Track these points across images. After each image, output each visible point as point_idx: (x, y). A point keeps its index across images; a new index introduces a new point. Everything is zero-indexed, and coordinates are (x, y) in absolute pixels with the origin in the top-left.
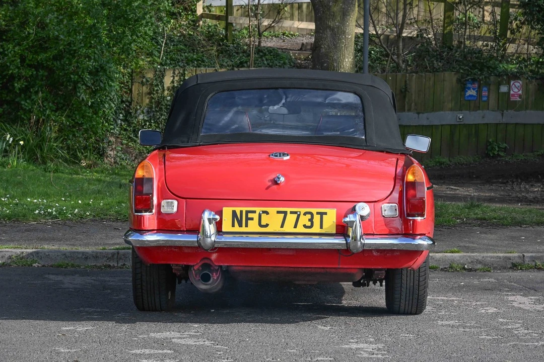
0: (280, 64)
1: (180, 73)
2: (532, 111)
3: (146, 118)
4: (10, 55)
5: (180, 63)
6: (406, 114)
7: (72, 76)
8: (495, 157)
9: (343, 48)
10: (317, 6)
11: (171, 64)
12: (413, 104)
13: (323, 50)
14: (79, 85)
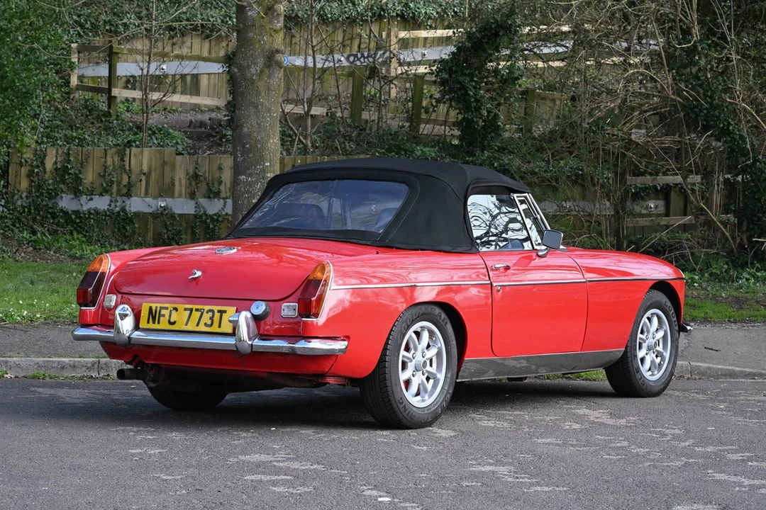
0: (173, 144)
1: (63, 153)
3: (24, 204)
5: (58, 142)
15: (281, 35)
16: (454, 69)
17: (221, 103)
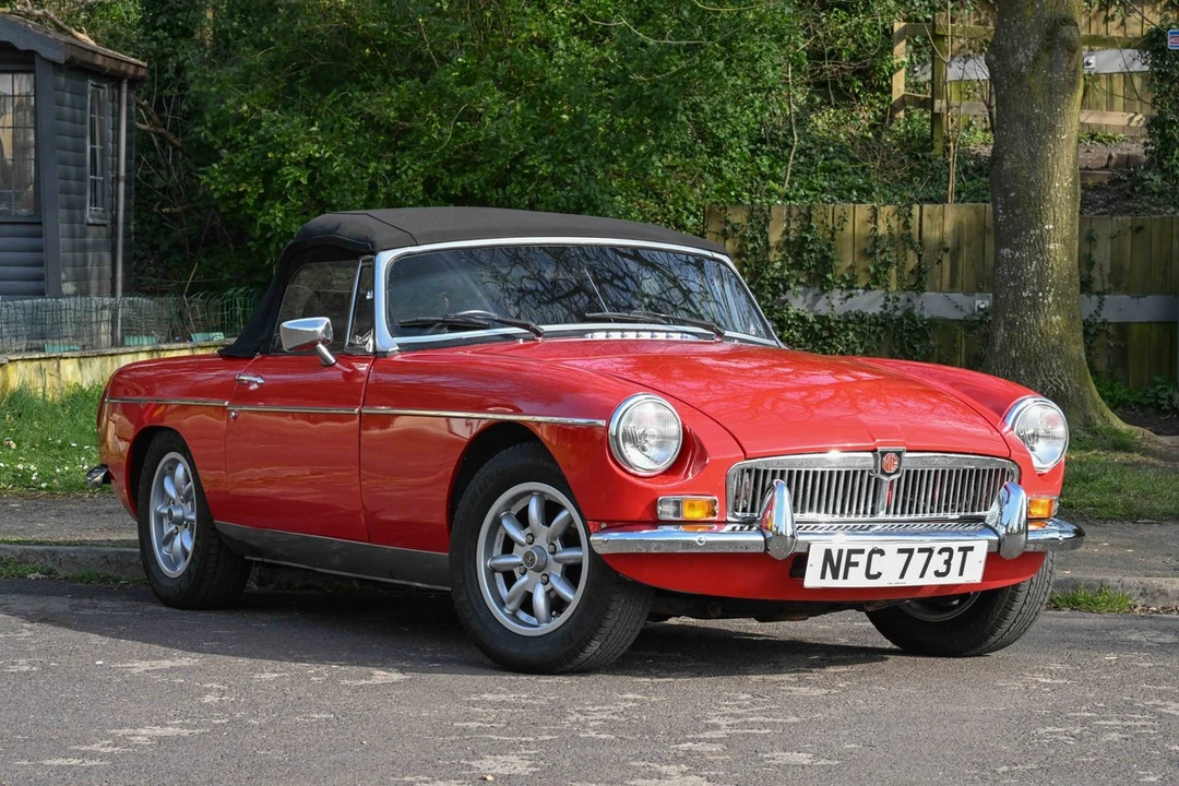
1: (800, 213)
4: (404, 177)
9: (1050, 160)
10: (997, 75)
11: (806, 196)
13: (1007, 165)
17: (1139, 120)
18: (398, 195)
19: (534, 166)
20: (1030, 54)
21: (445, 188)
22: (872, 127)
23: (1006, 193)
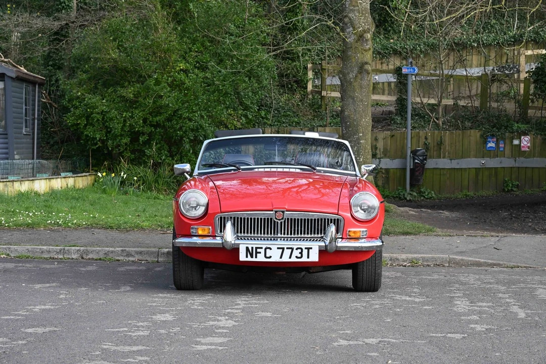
1: (275, 130)
2: (538, 159)
4: (136, 118)
6: (442, 160)
7: (178, 132)
8: (508, 191)
10: (343, 82)
11: (277, 125)
12: (447, 153)
13: (346, 113)
14: (184, 139)
15: (371, 52)
16: (540, 73)
17: (393, 98)
18: (134, 124)
19: (181, 114)
20: (354, 75)
21: (150, 122)
22: (301, 101)
23: (346, 123)
